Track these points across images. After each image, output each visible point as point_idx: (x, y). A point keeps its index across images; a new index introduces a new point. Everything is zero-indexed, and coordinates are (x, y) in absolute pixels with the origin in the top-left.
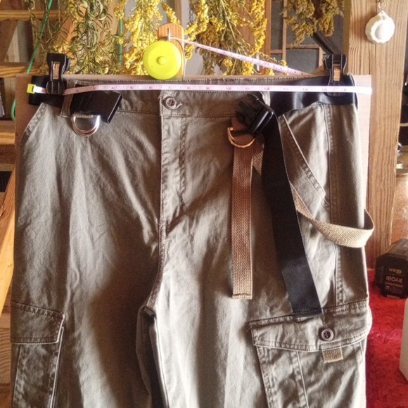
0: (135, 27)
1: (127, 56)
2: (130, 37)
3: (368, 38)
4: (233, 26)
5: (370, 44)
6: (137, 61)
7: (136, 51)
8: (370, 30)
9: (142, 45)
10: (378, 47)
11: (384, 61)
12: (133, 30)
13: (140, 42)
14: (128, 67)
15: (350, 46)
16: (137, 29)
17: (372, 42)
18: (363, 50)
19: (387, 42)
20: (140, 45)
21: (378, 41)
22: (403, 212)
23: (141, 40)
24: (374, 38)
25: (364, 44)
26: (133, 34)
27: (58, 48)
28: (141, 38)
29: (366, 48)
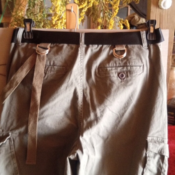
0: (58, 4)
1: (53, 18)
2: (55, 9)
3: (160, 7)
4: (103, 3)
5: (160, 10)
6: (58, 20)
7: (58, 16)
8: (161, 3)
9: (61, 13)
10: (164, 11)
11: (166, 17)
12: (56, 6)
13: (60, 11)
14: (54, 23)
15: (151, 11)
16: (58, 5)
17: (161, 8)
18: (157, 12)
19: (168, 9)
20: (60, 13)
21: (164, 8)
22: (172, 85)
23: (60, 10)
24: (162, 7)
25: (158, 10)
26: (57, 7)
27: (19, 13)
28: (60, 9)
29: (158, 11)
